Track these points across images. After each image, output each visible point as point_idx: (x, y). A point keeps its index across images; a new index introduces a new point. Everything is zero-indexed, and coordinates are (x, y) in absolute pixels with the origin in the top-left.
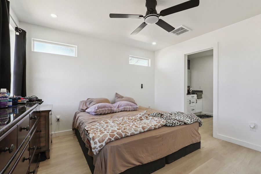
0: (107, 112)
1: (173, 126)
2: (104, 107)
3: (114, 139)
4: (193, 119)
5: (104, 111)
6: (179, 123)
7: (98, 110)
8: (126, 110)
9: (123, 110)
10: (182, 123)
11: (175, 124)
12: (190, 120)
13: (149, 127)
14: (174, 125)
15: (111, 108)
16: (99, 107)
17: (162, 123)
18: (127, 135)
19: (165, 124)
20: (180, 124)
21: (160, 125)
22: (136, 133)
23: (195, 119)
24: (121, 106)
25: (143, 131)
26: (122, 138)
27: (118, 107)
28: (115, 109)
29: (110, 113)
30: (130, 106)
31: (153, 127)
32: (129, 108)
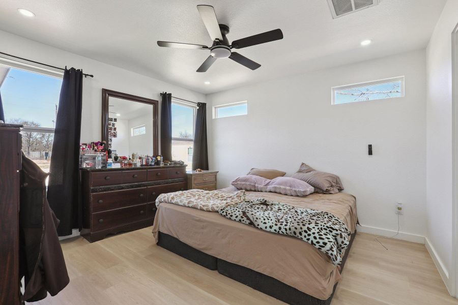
6: (239, 218)
7: (236, 183)
16: (239, 179)
17: (215, 206)
19: (217, 209)
21: (210, 208)
27: (267, 185)
28: (260, 186)
29: (255, 191)
30: (287, 186)
31: (200, 205)
32: (285, 189)
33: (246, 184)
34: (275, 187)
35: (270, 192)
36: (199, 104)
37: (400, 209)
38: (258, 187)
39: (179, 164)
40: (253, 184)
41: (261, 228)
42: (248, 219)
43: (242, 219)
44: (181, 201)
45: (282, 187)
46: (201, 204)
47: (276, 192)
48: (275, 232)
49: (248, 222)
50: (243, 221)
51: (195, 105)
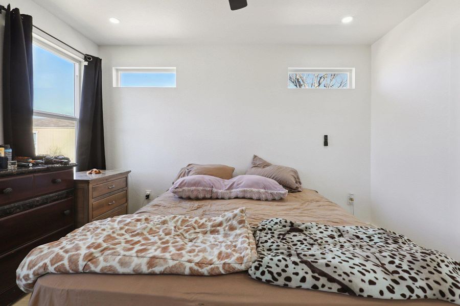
0: (201, 196)
1: (276, 283)
2: (196, 184)
3: (55, 269)
4: (410, 282)
5: (195, 193)
6: (310, 282)
7: (181, 190)
8: (248, 195)
9: (240, 195)
10: (328, 284)
11: (288, 279)
12: (383, 282)
13: (171, 263)
14: (281, 281)
15: (213, 187)
16: (186, 183)
17: (231, 261)
18: (90, 268)
19: (243, 267)
20: (315, 287)
21: (221, 267)
22: (121, 270)
23: (421, 283)
24: (238, 185)
25: (145, 269)
26: (77, 273)
27: (231, 187)
28: (221, 191)
29: (211, 198)
30: (261, 188)
31: (188, 265)
32: (259, 193)
33: (198, 190)
34: (244, 191)
35: (237, 198)
36: (87, 57)
37: (351, 200)
38: (217, 192)
39: (57, 163)
40: (208, 189)
41: (370, 297)
42: (331, 280)
43: (319, 284)
44: (122, 263)
45: (255, 190)
46: (190, 261)
47: (244, 198)
48: (402, 298)
49: (335, 287)
50: (323, 286)
51: (81, 58)
